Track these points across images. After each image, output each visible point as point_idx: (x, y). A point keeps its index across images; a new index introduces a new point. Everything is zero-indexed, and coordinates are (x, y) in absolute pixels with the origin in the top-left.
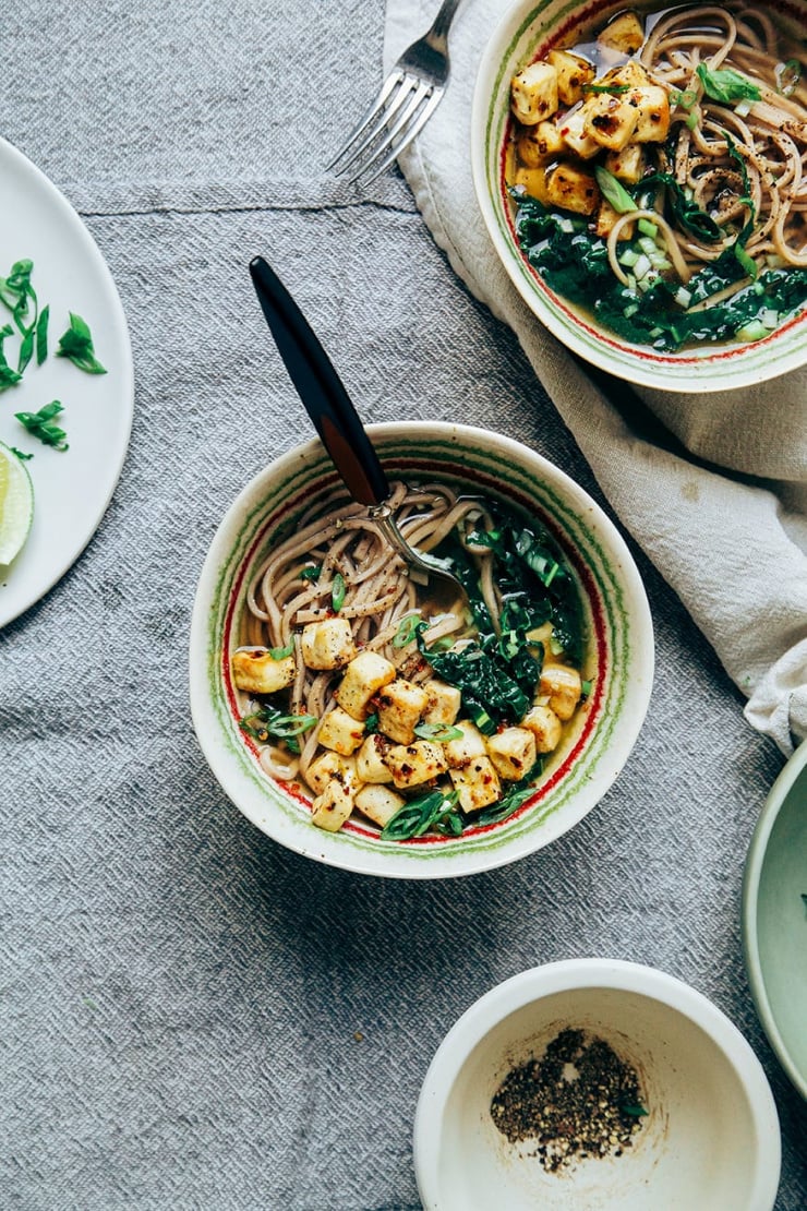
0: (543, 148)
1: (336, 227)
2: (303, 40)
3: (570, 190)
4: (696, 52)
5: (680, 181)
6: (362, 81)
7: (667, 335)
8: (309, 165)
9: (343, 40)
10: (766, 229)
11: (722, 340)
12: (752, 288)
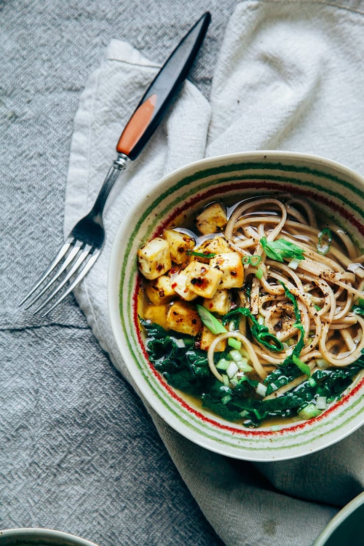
0: (162, 294)
1: (33, 340)
2: (10, 219)
3: (181, 320)
4: (261, 227)
5: (254, 312)
6: (50, 244)
7: (252, 416)
8: (16, 299)
9: (37, 218)
10: (314, 343)
11: (289, 417)
12: (308, 382)
